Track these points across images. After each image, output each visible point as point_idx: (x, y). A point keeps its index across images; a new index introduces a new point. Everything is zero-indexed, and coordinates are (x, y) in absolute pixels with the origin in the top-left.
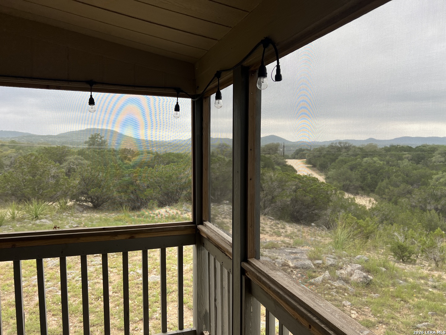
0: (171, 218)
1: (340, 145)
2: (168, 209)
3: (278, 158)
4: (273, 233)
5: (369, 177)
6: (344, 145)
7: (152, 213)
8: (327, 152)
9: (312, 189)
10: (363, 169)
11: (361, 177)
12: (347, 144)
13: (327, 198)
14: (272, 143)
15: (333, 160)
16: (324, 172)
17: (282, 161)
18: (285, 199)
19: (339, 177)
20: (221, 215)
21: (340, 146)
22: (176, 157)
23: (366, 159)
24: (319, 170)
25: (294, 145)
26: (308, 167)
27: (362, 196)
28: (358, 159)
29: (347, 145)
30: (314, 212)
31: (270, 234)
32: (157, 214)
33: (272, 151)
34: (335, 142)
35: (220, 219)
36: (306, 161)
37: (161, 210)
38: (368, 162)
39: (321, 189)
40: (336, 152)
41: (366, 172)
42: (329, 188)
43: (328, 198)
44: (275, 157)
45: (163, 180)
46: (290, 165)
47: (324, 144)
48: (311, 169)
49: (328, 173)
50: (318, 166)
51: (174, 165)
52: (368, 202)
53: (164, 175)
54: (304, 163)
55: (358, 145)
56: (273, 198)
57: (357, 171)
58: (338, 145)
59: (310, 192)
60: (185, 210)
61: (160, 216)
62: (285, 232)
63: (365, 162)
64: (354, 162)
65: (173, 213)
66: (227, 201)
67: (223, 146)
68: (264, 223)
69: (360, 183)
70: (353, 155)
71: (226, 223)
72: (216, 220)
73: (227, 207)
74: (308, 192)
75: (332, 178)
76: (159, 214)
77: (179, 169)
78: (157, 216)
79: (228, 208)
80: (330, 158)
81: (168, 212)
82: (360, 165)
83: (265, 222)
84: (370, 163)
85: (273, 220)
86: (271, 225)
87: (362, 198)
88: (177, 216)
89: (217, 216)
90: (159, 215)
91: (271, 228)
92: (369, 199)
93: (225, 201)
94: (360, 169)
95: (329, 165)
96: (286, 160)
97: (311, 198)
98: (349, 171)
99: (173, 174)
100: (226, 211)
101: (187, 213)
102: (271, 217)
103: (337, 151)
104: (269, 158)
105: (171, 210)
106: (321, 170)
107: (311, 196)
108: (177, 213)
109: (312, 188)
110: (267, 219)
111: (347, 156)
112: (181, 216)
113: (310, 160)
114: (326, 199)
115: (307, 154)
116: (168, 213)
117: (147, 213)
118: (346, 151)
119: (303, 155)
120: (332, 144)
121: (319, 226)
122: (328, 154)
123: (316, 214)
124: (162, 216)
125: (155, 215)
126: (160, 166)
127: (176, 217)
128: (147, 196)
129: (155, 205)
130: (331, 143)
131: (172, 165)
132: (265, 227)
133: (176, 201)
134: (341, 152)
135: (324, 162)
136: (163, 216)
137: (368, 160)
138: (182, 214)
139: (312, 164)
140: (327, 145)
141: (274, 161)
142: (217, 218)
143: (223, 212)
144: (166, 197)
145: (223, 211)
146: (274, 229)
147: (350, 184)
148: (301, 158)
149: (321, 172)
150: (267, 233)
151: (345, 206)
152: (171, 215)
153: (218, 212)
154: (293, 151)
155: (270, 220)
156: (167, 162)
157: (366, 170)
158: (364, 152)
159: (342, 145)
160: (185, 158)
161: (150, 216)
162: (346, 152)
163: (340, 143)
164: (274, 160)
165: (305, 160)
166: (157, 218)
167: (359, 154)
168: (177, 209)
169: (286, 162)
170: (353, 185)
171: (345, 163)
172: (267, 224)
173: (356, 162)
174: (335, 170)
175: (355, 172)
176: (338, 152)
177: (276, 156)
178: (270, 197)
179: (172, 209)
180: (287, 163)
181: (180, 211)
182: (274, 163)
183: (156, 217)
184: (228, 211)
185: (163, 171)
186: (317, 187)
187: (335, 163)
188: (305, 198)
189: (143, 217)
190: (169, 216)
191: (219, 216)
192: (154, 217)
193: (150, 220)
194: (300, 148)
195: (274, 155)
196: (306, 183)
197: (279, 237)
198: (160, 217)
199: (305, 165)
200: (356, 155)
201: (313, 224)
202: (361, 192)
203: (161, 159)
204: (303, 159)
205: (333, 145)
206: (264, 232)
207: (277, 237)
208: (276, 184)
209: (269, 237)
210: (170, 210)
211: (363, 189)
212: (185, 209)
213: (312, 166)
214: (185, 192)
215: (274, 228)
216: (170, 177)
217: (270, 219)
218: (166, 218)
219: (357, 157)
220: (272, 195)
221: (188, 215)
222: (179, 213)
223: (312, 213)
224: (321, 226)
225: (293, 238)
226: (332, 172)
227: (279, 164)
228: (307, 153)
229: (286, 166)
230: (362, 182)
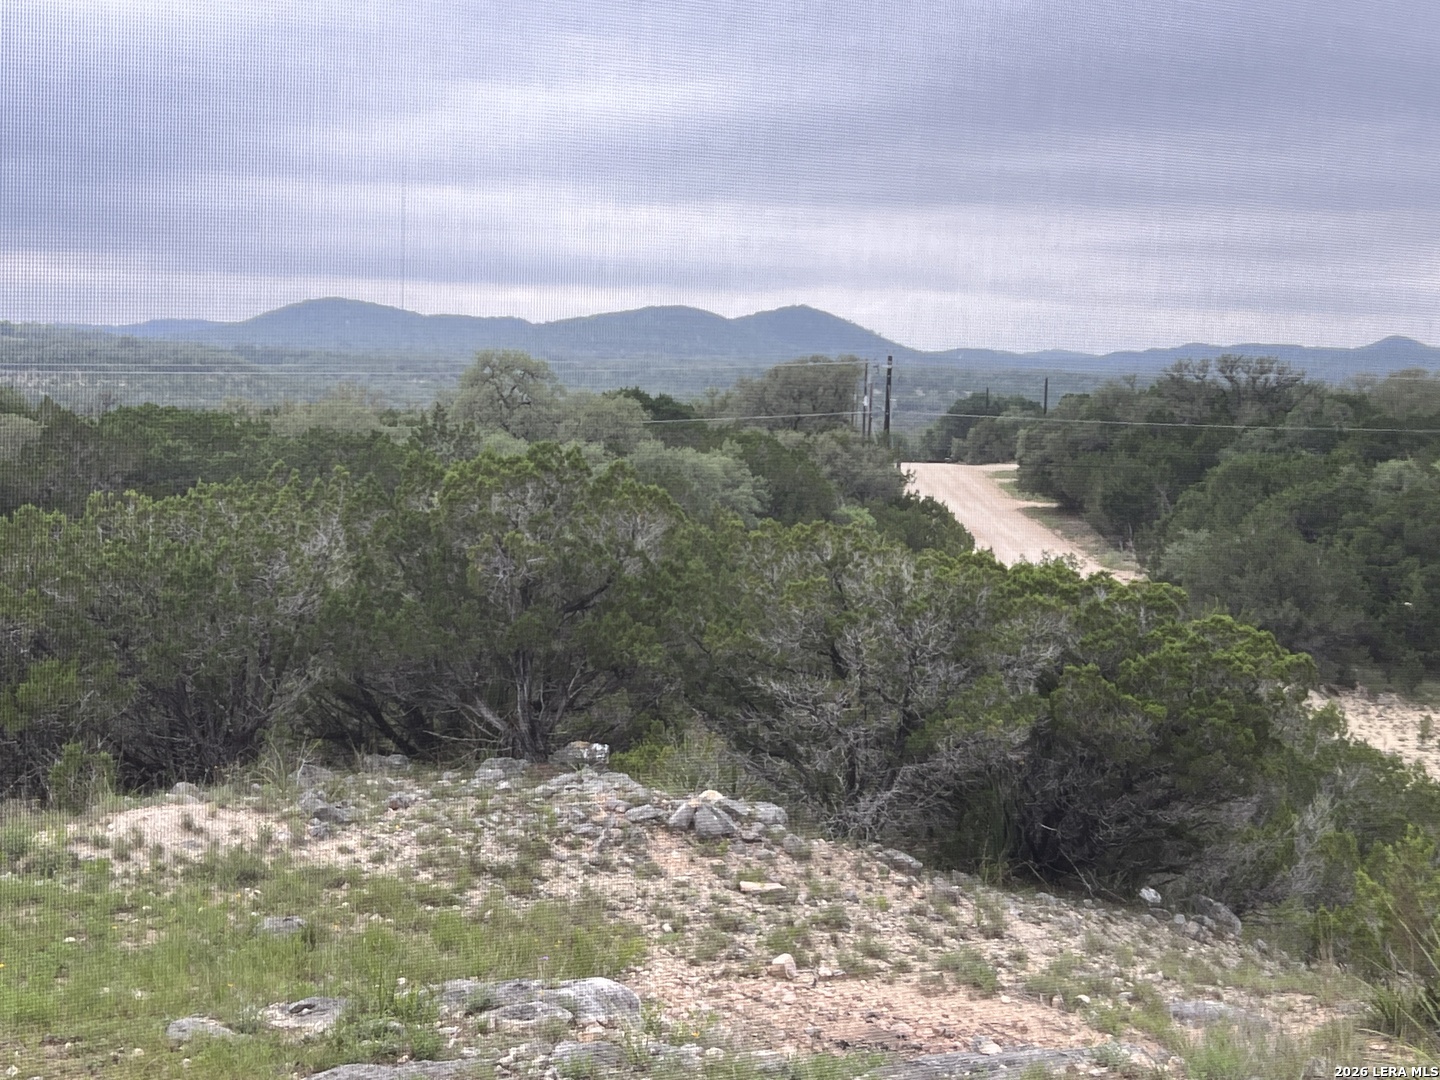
0: (227, 873)
1: (1231, 379)
2: (198, 811)
3: (857, 456)
4: (943, 966)
5: (1413, 576)
6: (1254, 380)
7: (82, 840)
8: (1149, 418)
9: (1154, 661)
10: (1378, 529)
11: (1366, 579)
12: (1270, 370)
13: (1255, 726)
14: (815, 359)
15: (1192, 472)
16: (1130, 544)
17: (880, 471)
18: (996, 729)
19: (1235, 579)
20: (571, 846)
21: (1226, 384)
22: (191, 439)
23: (1394, 464)
24: (1101, 532)
25: (936, 369)
26: (1032, 513)
27: (1372, 696)
28: (1346, 463)
29: (1272, 376)
30: (1162, 816)
31: (923, 981)
32: (120, 840)
33: (815, 409)
34: (1197, 361)
35: (574, 872)
36: (1021, 475)
37: (154, 811)
38: (1405, 489)
39: (1216, 662)
40: (1203, 421)
41: (1396, 548)
42: (1264, 656)
43: (1261, 727)
44: (839, 449)
45: (151, 597)
46: (930, 499)
47: (1129, 373)
48: (1052, 528)
49: (1162, 552)
50: (1095, 508)
51: (221, 495)
52: (1412, 735)
53: (158, 562)
54: (1002, 486)
55: (1336, 380)
56: (910, 722)
57: (1339, 543)
58: (1214, 375)
59: (1141, 685)
60: (320, 815)
61: (142, 860)
62: (1009, 958)
63: (1389, 488)
64: (1321, 488)
65: (235, 832)
66: (597, 747)
67: (508, 369)
68: (861, 893)
69: (1360, 616)
70: (1308, 441)
71: (614, 902)
72: (544, 880)
73: (605, 790)
74: (1126, 687)
75: (1191, 581)
76: (139, 842)
77: (260, 520)
78: (123, 856)
79: (612, 799)
80: (1170, 459)
81: (200, 831)
82: (1359, 501)
83: (869, 890)
84: (1417, 493)
85: (917, 873)
86: (911, 912)
87: (1372, 709)
88: (267, 860)
89: (547, 854)
90: (138, 855)
91: (916, 931)
92: (1416, 716)
93: (579, 744)
94: (1360, 533)
95: (1163, 501)
96: (905, 467)
97: (1149, 723)
98: (1297, 542)
99: (217, 559)
100: (604, 815)
101: (332, 834)
102: (902, 856)
103: (1207, 413)
104: (799, 454)
105: (221, 813)
106: (1119, 531)
107: (1151, 708)
108: (266, 838)
109: (1155, 655)
110: (881, 871)
111: (1272, 446)
112: (295, 854)
113: (1048, 468)
114: (1249, 731)
115: (1022, 432)
116: (200, 840)
117: (44, 838)
118: (1265, 417)
119: (998, 437)
120: (1180, 367)
121: (1194, 911)
122: (1153, 432)
123: (1175, 832)
124: (160, 861)
125: (108, 853)
126: (126, 501)
127: (259, 863)
128: (33, 712)
129: (100, 778)
130: (1172, 362)
131: (204, 492)
132: (878, 926)
133: (245, 747)
134: (1233, 419)
135: (1134, 483)
136: (167, 858)
137: (1407, 474)
138: (298, 842)
139: (1058, 496)
140: (1150, 375)
141: (833, 475)
142: (547, 866)
143: (584, 828)
144: (157, 717)
145: (583, 821)
146: (938, 941)
147: (1299, 624)
148: (982, 456)
149: (1116, 547)
150: (903, 968)
151: (1309, 766)
152: (221, 852)
153: (552, 821)
154: (932, 409)
155: (900, 877)
156: (130, 468)
157: (1395, 533)
158: (1376, 424)
159: (1242, 377)
160: (255, 445)
161: (76, 863)
162: (1262, 424)
163: (1228, 364)
164: (827, 469)
165: (1014, 466)
166: (127, 874)
167: (1343, 436)
168: (261, 810)
169: (903, 479)
170: (1321, 630)
171: (1267, 492)
172: (885, 907)
173: (1337, 485)
174: (1203, 534)
175: (1329, 544)
176: (1215, 420)
177: (844, 443)
178: (892, 718)
179: (223, 807)
180: (909, 488)
181: (284, 818)
182: (833, 484)
183: (118, 869)
184: (615, 819)
185: (144, 537)
186: (1184, 650)
187: (1202, 489)
188: (1109, 725)
189: (21, 864)
190: (212, 854)
191: (564, 852)
192: (104, 864)
193: (76, 888)
194: (981, 390)
195: (833, 437)
196: (1112, 624)
197: (985, 997)
198: (147, 869)
199: (1013, 496)
200: (1325, 442)
201: (1149, 894)
202: (1370, 673)
203: (91, 448)
204: (997, 462)
205: (1189, 377)
206: (883, 965)
207: (971, 999)
208: (929, 630)
209: (922, 1000)
210: (213, 815)
211: (1379, 656)
212: (321, 805)
213: (1055, 505)
214: (296, 687)
215: (937, 929)
216: (203, 577)
217: (899, 867)
218: (187, 874)
219: (1335, 453)
220: (907, 703)
221: (343, 850)
222: (282, 833)
223: (1151, 823)
224: (1204, 909)
225: (1078, 1003)
226: (1186, 548)
227: (861, 494)
228: (1024, 425)
229: (907, 503)
230: (1372, 611)
